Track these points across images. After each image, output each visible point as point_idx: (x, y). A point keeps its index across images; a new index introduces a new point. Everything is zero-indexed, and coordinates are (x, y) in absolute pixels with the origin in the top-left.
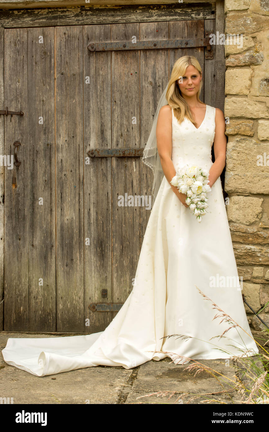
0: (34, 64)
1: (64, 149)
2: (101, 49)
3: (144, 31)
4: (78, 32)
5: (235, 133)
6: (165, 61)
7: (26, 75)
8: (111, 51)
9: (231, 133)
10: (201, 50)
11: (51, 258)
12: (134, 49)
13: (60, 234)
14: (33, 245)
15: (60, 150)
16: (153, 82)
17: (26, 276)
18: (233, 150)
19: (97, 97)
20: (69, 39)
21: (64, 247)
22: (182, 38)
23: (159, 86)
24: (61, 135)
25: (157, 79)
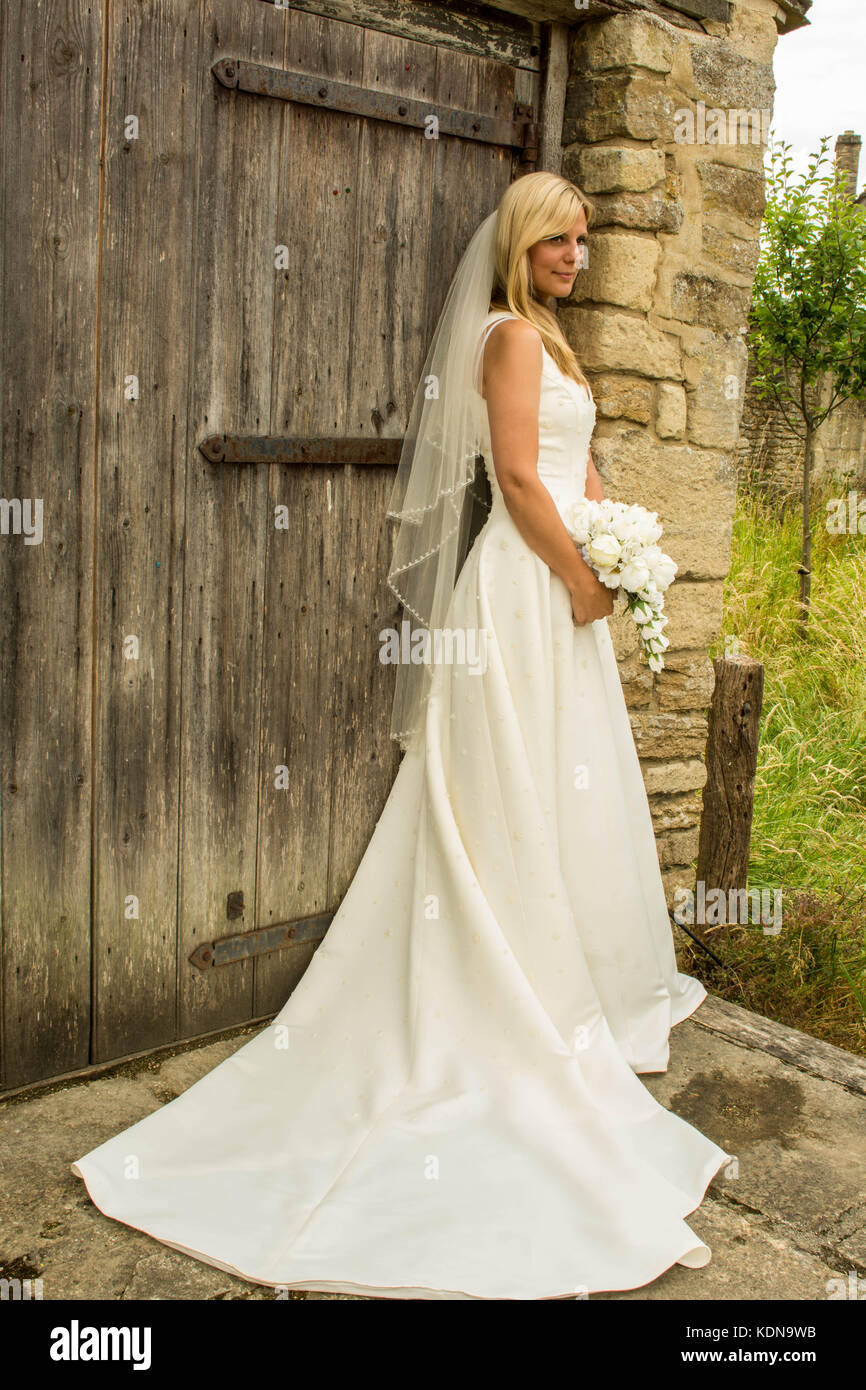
0: (27, 88)
1: (126, 431)
2: (254, 85)
3: (375, 59)
4: (184, 7)
5: (620, 413)
6: (421, 169)
8: (284, 101)
9: (613, 413)
10: (505, 153)
11: (77, 822)
12: (344, 109)
13: (106, 737)
14: (13, 787)
15: (113, 434)
16: (389, 230)
19: (235, 252)
20: (152, 23)
21: (119, 778)
22: (466, 107)
23: (403, 246)
24: (119, 379)
25: (399, 222)
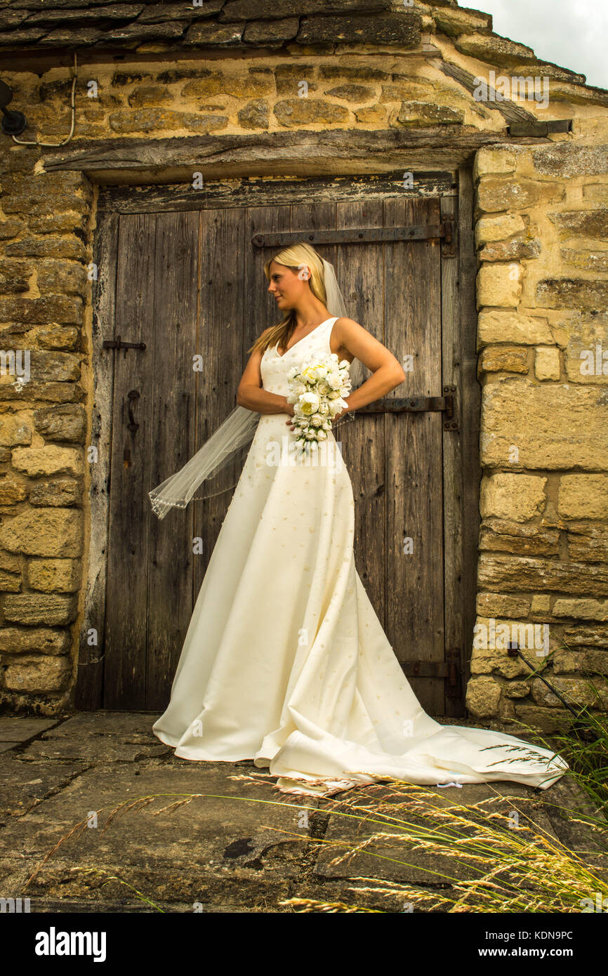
0: (165, 268)
1: (211, 404)
2: (273, 243)
3: (344, 216)
4: (237, 218)
5: (498, 368)
6: (377, 261)
7: (152, 286)
9: (491, 369)
10: (436, 243)
11: (186, 584)
12: (326, 242)
14: (155, 563)
15: (204, 405)
16: (358, 295)
17: (142, 615)
18: (495, 396)
20: (222, 230)
22: (405, 225)
23: (368, 301)
24: (207, 380)
25: (364, 289)
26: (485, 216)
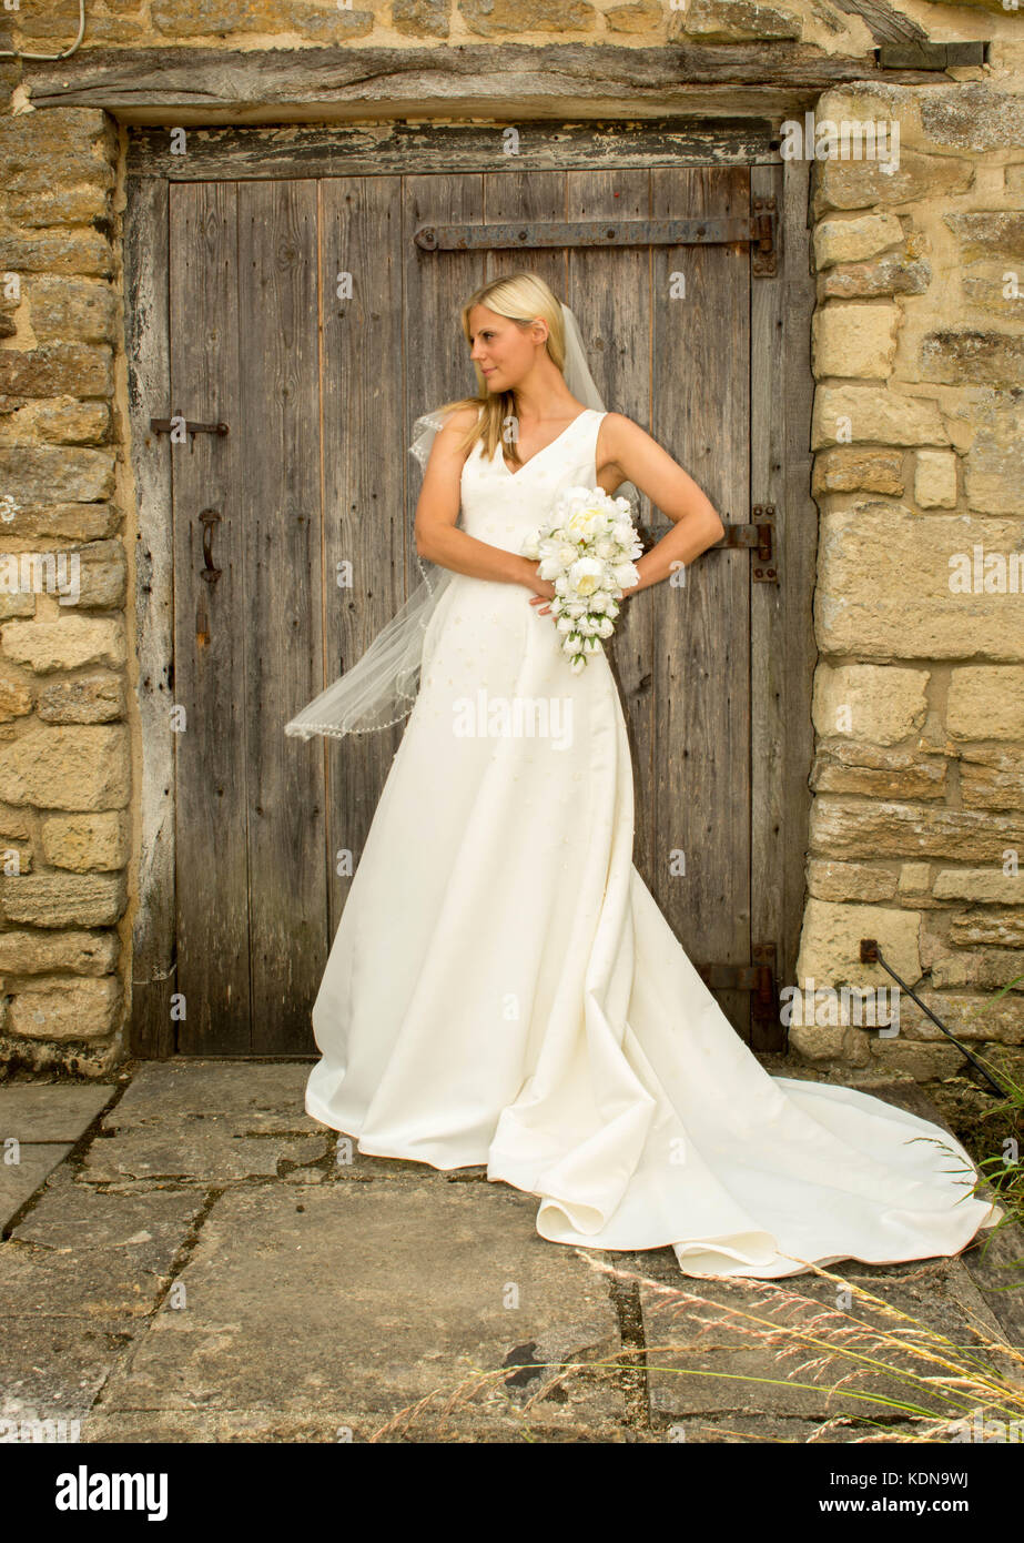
0: (259, 285)
1: (349, 531)
2: (453, 244)
3: (580, 196)
4: (387, 196)
5: (853, 486)
6: (639, 281)
7: (235, 319)
8: (485, 251)
9: (841, 487)
10: (743, 250)
11: (314, 845)
12: (550, 245)
13: (337, 777)
14: (259, 810)
15: (336, 534)
16: (606, 341)
17: (241, 898)
18: (848, 535)
19: (444, 381)
20: (360, 215)
21: (351, 813)
22: (689, 215)
23: (623, 352)
24: (340, 492)
25: (617, 330)
26: (836, 215)
